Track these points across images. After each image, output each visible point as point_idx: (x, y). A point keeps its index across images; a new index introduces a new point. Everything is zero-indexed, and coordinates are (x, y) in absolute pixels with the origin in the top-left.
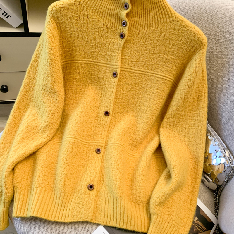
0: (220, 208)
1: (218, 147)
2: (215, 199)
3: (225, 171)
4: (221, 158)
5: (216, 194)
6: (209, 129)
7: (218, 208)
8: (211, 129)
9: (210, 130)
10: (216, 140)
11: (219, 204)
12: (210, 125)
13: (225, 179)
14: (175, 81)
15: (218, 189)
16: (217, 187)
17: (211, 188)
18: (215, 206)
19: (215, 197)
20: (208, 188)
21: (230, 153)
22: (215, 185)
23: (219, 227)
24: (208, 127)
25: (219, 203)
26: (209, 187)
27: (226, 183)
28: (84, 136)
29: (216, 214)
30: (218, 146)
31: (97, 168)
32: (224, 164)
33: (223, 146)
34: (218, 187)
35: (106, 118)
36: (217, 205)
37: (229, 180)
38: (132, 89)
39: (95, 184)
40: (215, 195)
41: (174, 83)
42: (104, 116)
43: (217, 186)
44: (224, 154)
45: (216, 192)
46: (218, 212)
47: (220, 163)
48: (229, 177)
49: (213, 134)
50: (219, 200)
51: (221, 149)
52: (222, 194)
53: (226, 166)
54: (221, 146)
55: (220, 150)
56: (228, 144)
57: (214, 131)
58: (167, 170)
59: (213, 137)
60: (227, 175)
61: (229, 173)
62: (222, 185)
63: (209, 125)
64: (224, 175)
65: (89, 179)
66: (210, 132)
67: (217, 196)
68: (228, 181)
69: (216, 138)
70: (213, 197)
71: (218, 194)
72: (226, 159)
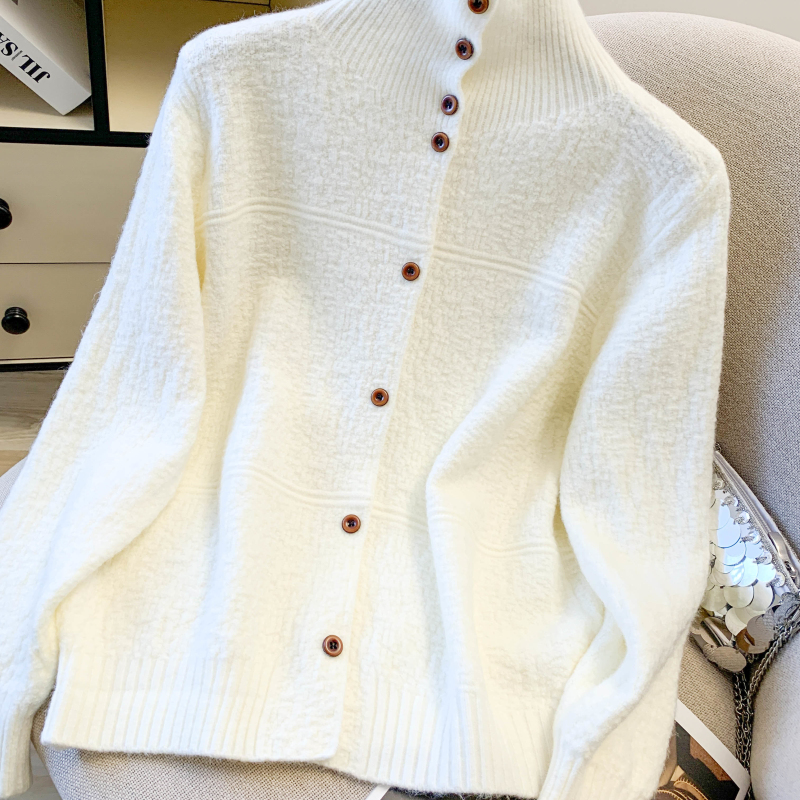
0: (757, 735)
1: (752, 528)
2: (737, 704)
3: (774, 609)
4: (762, 565)
5: (743, 689)
6: (720, 466)
7: (750, 735)
8: (725, 467)
9: (723, 471)
10: (745, 503)
11: (751, 722)
12: (721, 453)
13: (775, 634)
15: (748, 670)
16: (748, 664)
17: (723, 665)
18: (740, 728)
19: (738, 698)
20: (715, 665)
21: (789, 548)
22: (740, 655)
24: (717, 462)
25: (752, 718)
26: (719, 664)
27: (779, 648)
29: (743, 756)
30: (749, 525)
32: (771, 585)
33: (768, 523)
34: (751, 662)
36: (745, 724)
37: (787, 639)
40: (738, 691)
43: (747, 658)
44: (770, 551)
45: (740, 679)
46: (750, 748)
47: (756, 581)
48: (788, 629)
49: (732, 483)
50: (752, 710)
51: (761, 534)
52: (762, 688)
53: (780, 592)
54: (759, 525)
55: (758, 538)
56: (783, 518)
57: (735, 472)
59: (733, 494)
60: (782, 621)
61: (787, 616)
63: (717, 452)
64: (772, 621)
66: (721, 476)
67: (744, 694)
68: (784, 643)
69: (742, 498)
70: (732, 698)
71: (748, 689)
72: (778, 567)
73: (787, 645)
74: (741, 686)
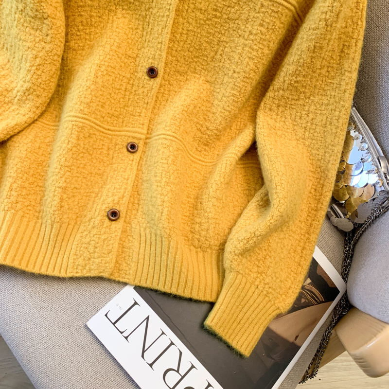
0: (353, 264)
1: (368, 153)
2: (345, 248)
3: (374, 199)
4: (371, 175)
5: (349, 240)
6: (355, 116)
7: (350, 265)
8: (358, 117)
9: (356, 119)
10: (366, 139)
11: (352, 257)
12: (356, 109)
13: (372, 213)
14: (298, 10)
15: (354, 231)
16: (354, 227)
17: (340, 228)
18: (345, 260)
19: (346, 245)
20: (336, 227)
22: (351, 222)
23: (347, 296)
24: (353, 114)
25: (352, 255)
26: (339, 227)
27: (373, 220)
28: (104, 115)
29: (345, 274)
30: (367, 151)
31: (128, 179)
32: (374, 185)
33: (378, 151)
34: (356, 227)
35: (151, 83)
36: (348, 258)
37: (378, 216)
38: (207, 22)
39: (122, 209)
40: (347, 242)
41: (296, 16)
42: (147, 78)
43: (354, 225)
44: (377, 166)
45: (349, 235)
46: (349, 271)
47: (367, 184)
48: (380, 211)
49: (360, 127)
50: (353, 251)
51: (373, 156)
52: (360, 240)
53: (379, 190)
54: (373, 152)
55: (370, 160)
57: (363, 121)
58: (262, 191)
59: (360, 133)
60: (377, 206)
61: (380, 203)
62: (363, 224)
63: (354, 108)
64: (371, 205)
65: (110, 200)
66: (354, 122)
67: (350, 243)
68: (376, 217)
69: (365, 136)
70: (343, 244)
71: (352, 240)
72: (379, 176)
73: (378, 219)
74: (349, 239)
